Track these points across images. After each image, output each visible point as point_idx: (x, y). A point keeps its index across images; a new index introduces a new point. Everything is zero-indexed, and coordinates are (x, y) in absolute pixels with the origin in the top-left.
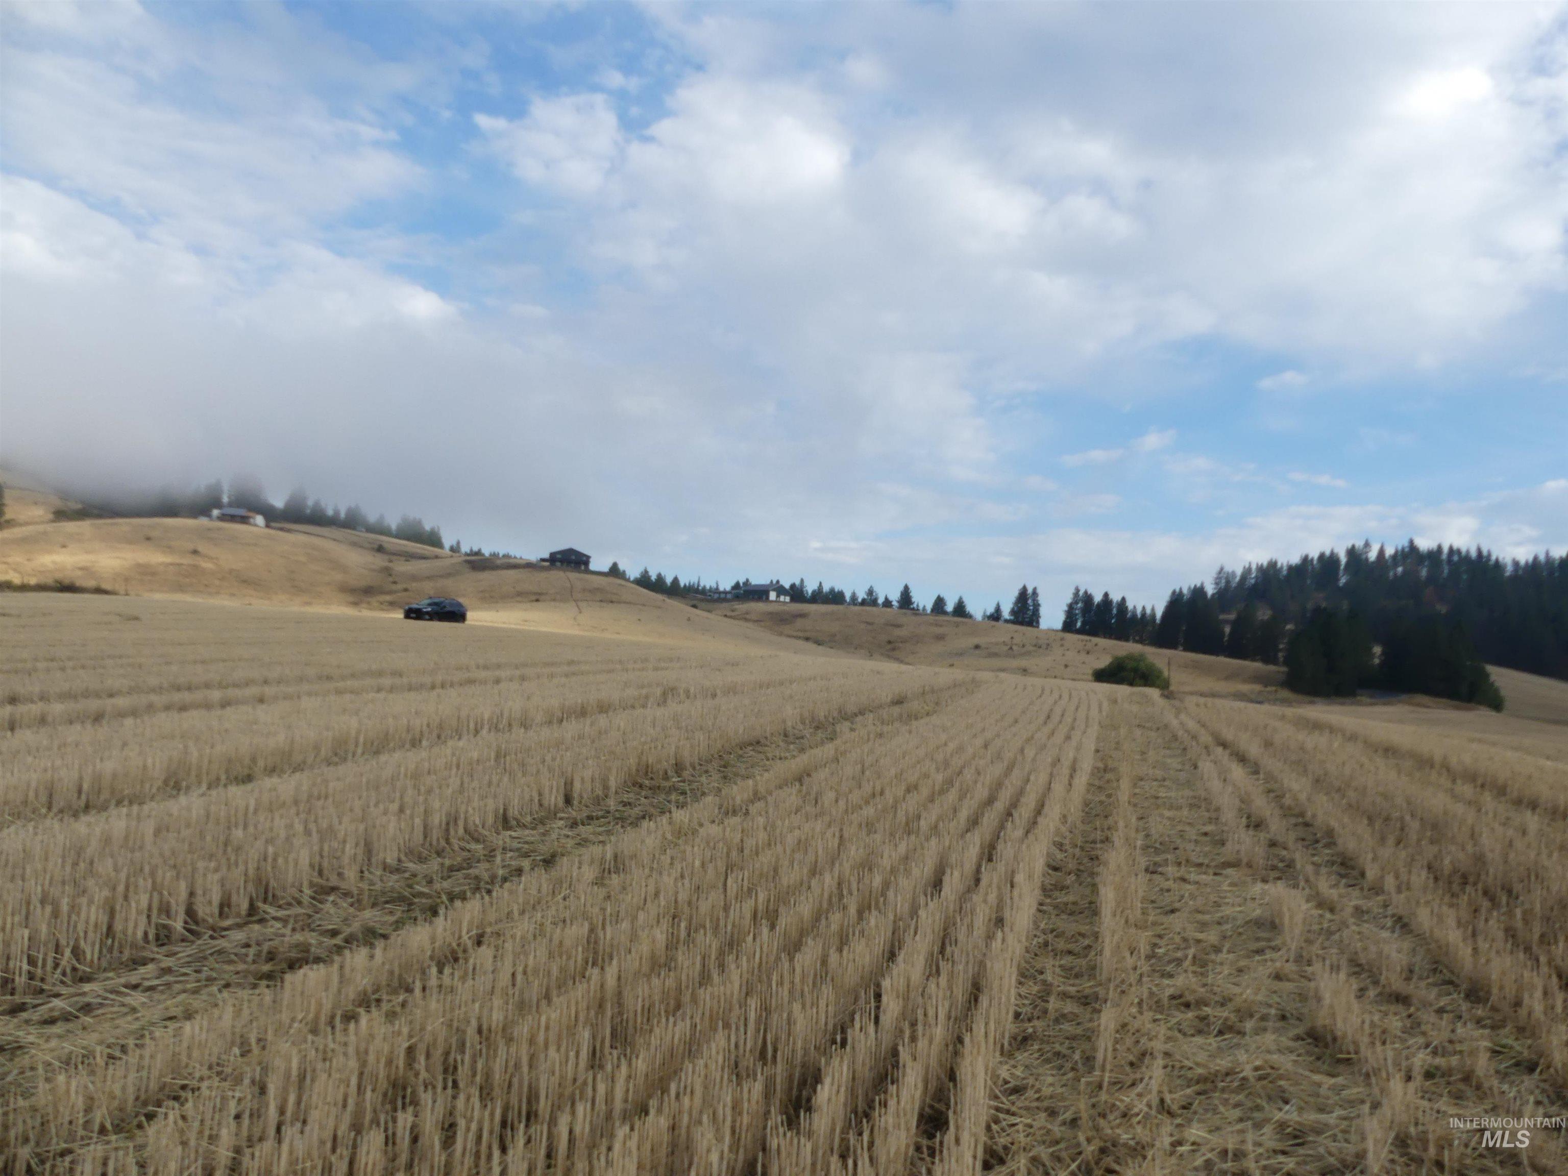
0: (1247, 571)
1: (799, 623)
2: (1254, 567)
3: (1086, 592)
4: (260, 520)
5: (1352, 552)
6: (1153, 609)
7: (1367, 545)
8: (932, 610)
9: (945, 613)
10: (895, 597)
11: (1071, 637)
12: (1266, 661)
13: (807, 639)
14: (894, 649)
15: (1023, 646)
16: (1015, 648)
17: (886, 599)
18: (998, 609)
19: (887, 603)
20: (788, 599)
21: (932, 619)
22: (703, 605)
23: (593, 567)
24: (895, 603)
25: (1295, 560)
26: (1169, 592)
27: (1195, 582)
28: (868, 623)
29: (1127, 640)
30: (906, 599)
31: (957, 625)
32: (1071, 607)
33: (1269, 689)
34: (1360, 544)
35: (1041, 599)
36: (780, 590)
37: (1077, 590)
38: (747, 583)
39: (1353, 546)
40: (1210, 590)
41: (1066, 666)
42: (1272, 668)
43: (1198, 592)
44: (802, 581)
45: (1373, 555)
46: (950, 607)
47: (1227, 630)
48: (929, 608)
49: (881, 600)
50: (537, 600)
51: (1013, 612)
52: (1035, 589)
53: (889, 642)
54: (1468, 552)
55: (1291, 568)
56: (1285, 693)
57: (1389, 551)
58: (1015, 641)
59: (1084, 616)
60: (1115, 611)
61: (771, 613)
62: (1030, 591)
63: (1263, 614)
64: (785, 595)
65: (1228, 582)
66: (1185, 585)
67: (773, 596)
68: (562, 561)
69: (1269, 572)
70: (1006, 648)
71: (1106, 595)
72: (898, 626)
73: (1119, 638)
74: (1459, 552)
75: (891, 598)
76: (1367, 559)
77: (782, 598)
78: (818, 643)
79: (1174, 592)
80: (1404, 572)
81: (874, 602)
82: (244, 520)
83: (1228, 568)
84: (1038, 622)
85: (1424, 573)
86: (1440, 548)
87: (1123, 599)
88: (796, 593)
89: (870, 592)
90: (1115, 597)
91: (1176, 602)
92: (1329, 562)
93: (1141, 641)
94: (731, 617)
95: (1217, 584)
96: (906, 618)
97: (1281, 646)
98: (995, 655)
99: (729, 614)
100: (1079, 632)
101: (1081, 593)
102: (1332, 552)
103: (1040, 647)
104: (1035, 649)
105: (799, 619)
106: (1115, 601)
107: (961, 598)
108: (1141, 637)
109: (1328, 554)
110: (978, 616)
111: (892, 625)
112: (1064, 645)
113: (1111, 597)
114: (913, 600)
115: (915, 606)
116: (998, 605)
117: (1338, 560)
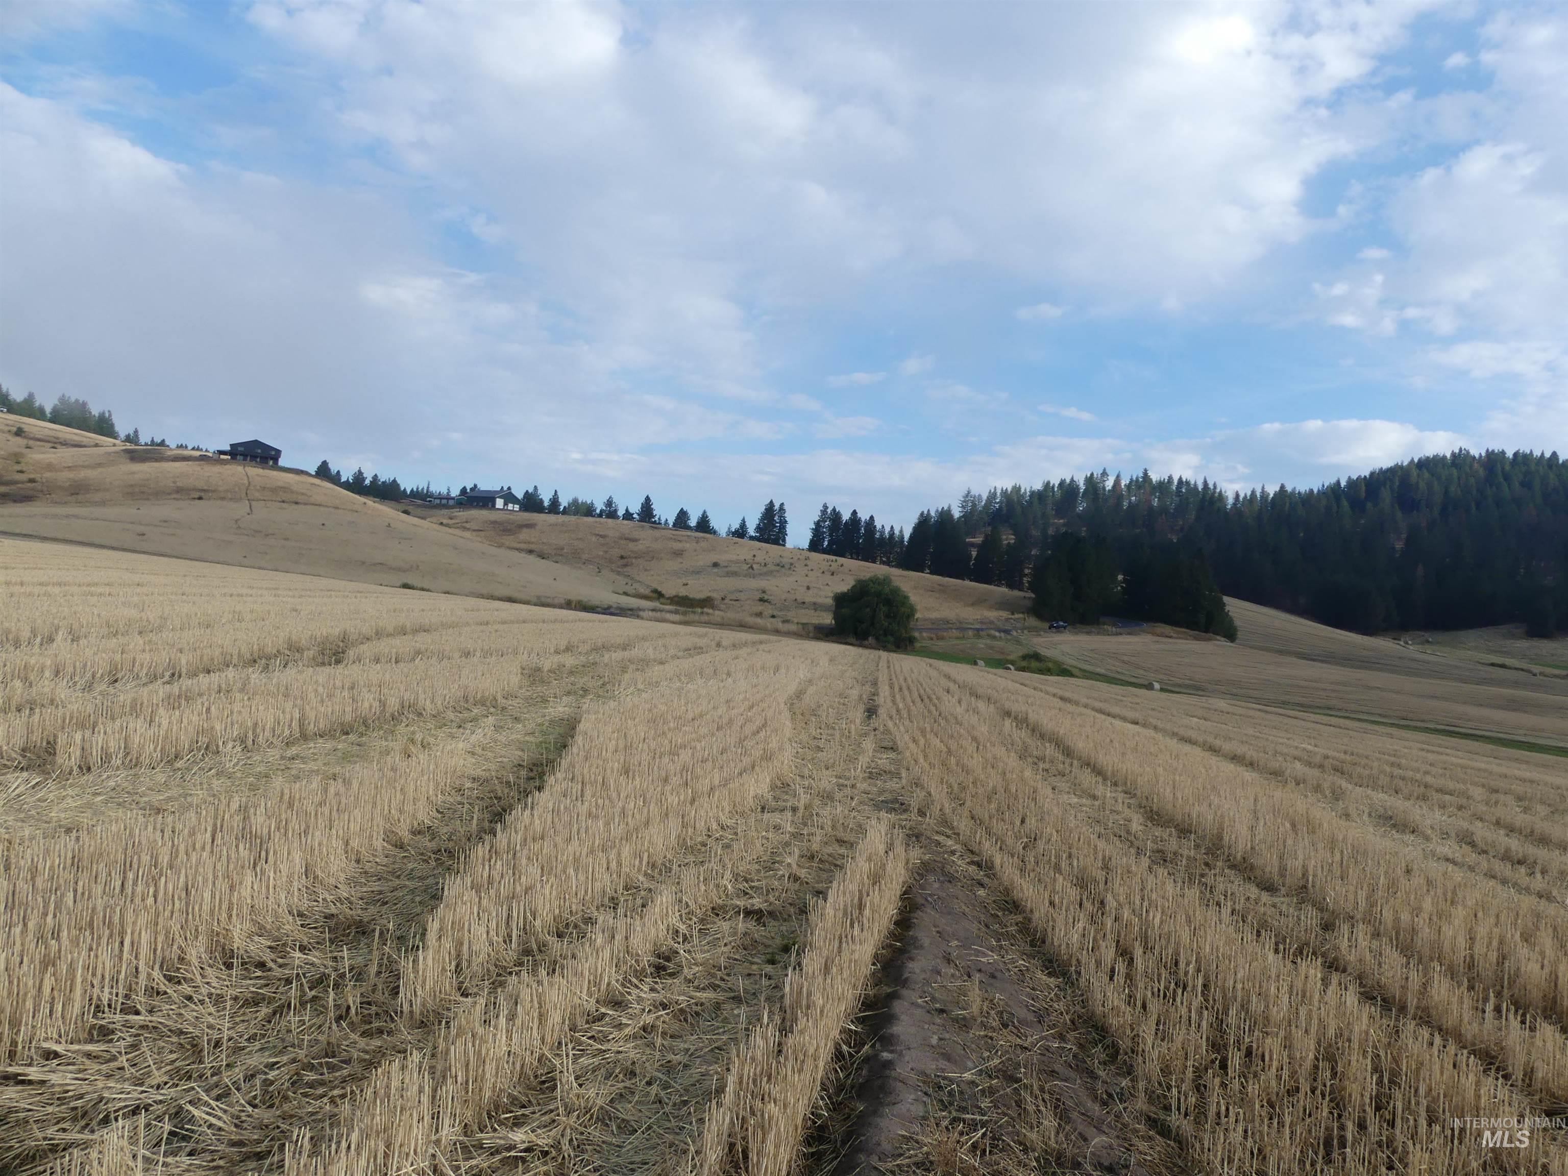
0: (992, 496)
1: (524, 534)
2: (999, 492)
3: (834, 510)
5: (1090, 480)
6: (901, 531)
7: (1104, 474)
8: (674, 525)
9: (688, 528)
10: (635, 508)
11: (815, 556)
12: (1011, 586)
13: (531, 552)
14: (626, 565)
15: (765, 565)
16: (754, 566)
17: (627, 510)
18: (743, 525)
19: (628, 516)
20: (517, 508)
21: (676, 533)
22: (419, 511)
23: (282, 462)
24: (635, 516)
25: (1038, 486)
26: (917, 515)
27: (943, 504)
28: (601, 536)
29: (874, 562)
30: (647, 511)
31: (697, 540)
32: (817, 524)
33: (1016, 616)
34: (1097, 472)
35: (788, 516)
36: (509, 497)
37: (825, 507)
38: (474, 488)
39: (1091, 475)
40: (957, 513)
41: (808, 588)
42: (1016, 593)
43: (945, 515)
44: (536, 487)
45: (1109, 484)
46: (693, 522)
47: (974, 553)
48: (671, 522)
49: (621, 513)
50: (200, 498)
51: (758, 529)
52: (782, 504)
53: (622, 557)
54: (1195, 484)
55: (1033, 493)
56: (1032, 621)
57: (1125, 481)
58: (757, 559)
59: (831, 535)
60: (863, 531)
61: (495, 522)
62: (777, 507)
63: (1008, 538)
64: (514, 503)
65: (974, 505)
66: (933, 508)
67: (500, 503)
68: (245, 456)
69: (1013, 496)
70: (746, 567)
71: (854, 513)
72: (634, 540)
73: (865, 559)
74: (1188, 483)
75: (631, 511)
76: (1104, 488)
77: (510, 506)
78: (542, 556)
79: (922, 514)
80: (1138, 501)
81: (612, 514)
83: (974, 492)
84: (784, 540)
85: (1156, 502)
86: (1170, 478)
87: (872, 518)
88: (531, 503)
89: (609, 503)
90: (864, 516)
91: (923, 523)
92: (1069, 490)
93: (888, 563)
94: (447, 525)
95: (963, 507)
96: (645, 534)
97: (1027, 571)
98: (735, 574)
99: (445, 521)
100: (825, 551)
101: (829, 511)
102: (1072, 480)
103: (783, 567)
104: (778, 568)
105: (525, 530)
106: (863, 520)
107: (705, 512)
108: (888, 558)
109: (1068, 481)
110: (723, 531)
111: (626, 539)
112: (806, 565)
113: (859, 515)
114: (655, 513)
115: (656, 519)
116: (744, 520)
117: (1078, 487)
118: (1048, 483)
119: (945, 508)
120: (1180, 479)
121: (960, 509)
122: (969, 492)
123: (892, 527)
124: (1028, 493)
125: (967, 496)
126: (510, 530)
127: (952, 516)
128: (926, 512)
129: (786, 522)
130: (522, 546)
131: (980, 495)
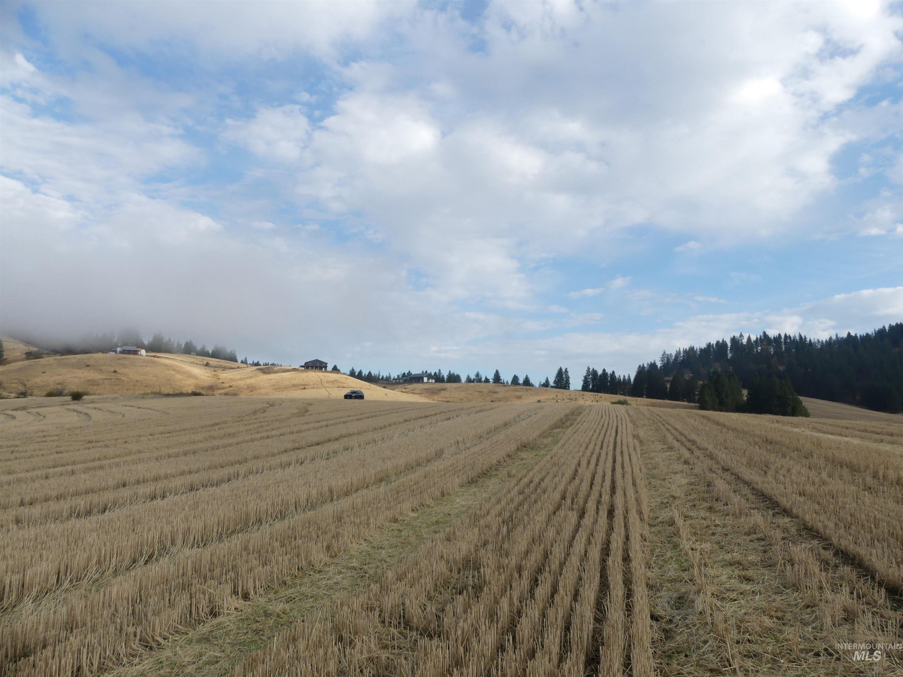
0: (678, 353)
1: (443, 394)
2: (682, 350)
3: (593, 369)
4: (143, 352)
5: (734, 340)
6: (629, 376)
7: (741, 336)
8: (512, 383)
9: (519, 384)
10: (491, 377)
11: (588, 394)
12: (690, 401)
15: (563, 400)
16: (559, 401)
17: (486, 378)
18: (547, 381)
19: (487, 380)
20: (433, 381)
21: (513, 387)
23: (329, 369)
24: (491, 381)
25: (704, 346)
26: (637, 367)
27: (651, 360)
28: (477, 392)
29: (616, 394)
30: (497, 378)
31: (527, 390)
32: (586, 377)
34: (737, 335)
35: (570, 374)
36: (430, 376)
38: (409, 373)
39: (734, 337)
40: (659, 364)
42: (693, 405)
43: (653, 366)
44: (440, 370)
45: (745, 341)
46: (521, 381)
47: (668, 386)
48: (510, 382)
49: (483, 379)
50: (304, 388)
51: (555, 382)
52: (566, 369)
53: (492, 401)
54: (795, 337)
55: (701, 350)
57: (753, 338)
58: (558, 398)
59: (593, 382)
60: (609, 379)
61: (426, 389)
62: (564, 370)
63: (688, 376)
64: (432, 379)
65: (668, 359)
66: (646, 362)
67: (425, 380)
68: (312, 367)
69: (690, 352)
70: (554, 401)
71: (604, 370)
72: (496, 392)
73: (612, 393)
74: (790, 337)
76: (742, 343)
77: (430, 381)
79: (640, 366)
80: (761, 350)
81: (479, 380)
82: (135, 353)
83: (668, 352)
84: (569, 387)
85: (772, 350)
86: (780, 335)
87: (613, 372)
88: (438, 378)
89: (478, 375)
90: (609, 371)
91: (641, 371)
92: (721, 346)
93: (624, 394)
94: (405, 392)
95: (662, 361)
96: (499, 388)
97: (697, 393)
99: (404, 391)
100: (591, 391)
101: (591, 370)
102: (723, 341)
103: (572, 400)
104: (570, 401)
105: (442, 392)
106: (609, 373)
107: (527, 376)
108: (624, 392)
109: (721, 341)
110: (537, 385)
111: (492, 392)
112: (583, 398)
113: (607, 371)
114: (501, 378)
115: (502, 381)
116: (547, 378)
117: (726, 344)
118: (710, 343)
119: (653, 362)
120: (786, 335)
121: (661, 362)
122: (665, 353)
123: (624, 376)
124: (698, 350)
125: (664, 354)
126: (435, 392)
127: (657, 366)
128: (642, 365)
129: (569, 377)
130: (444, 399)
131: (671, 354)
